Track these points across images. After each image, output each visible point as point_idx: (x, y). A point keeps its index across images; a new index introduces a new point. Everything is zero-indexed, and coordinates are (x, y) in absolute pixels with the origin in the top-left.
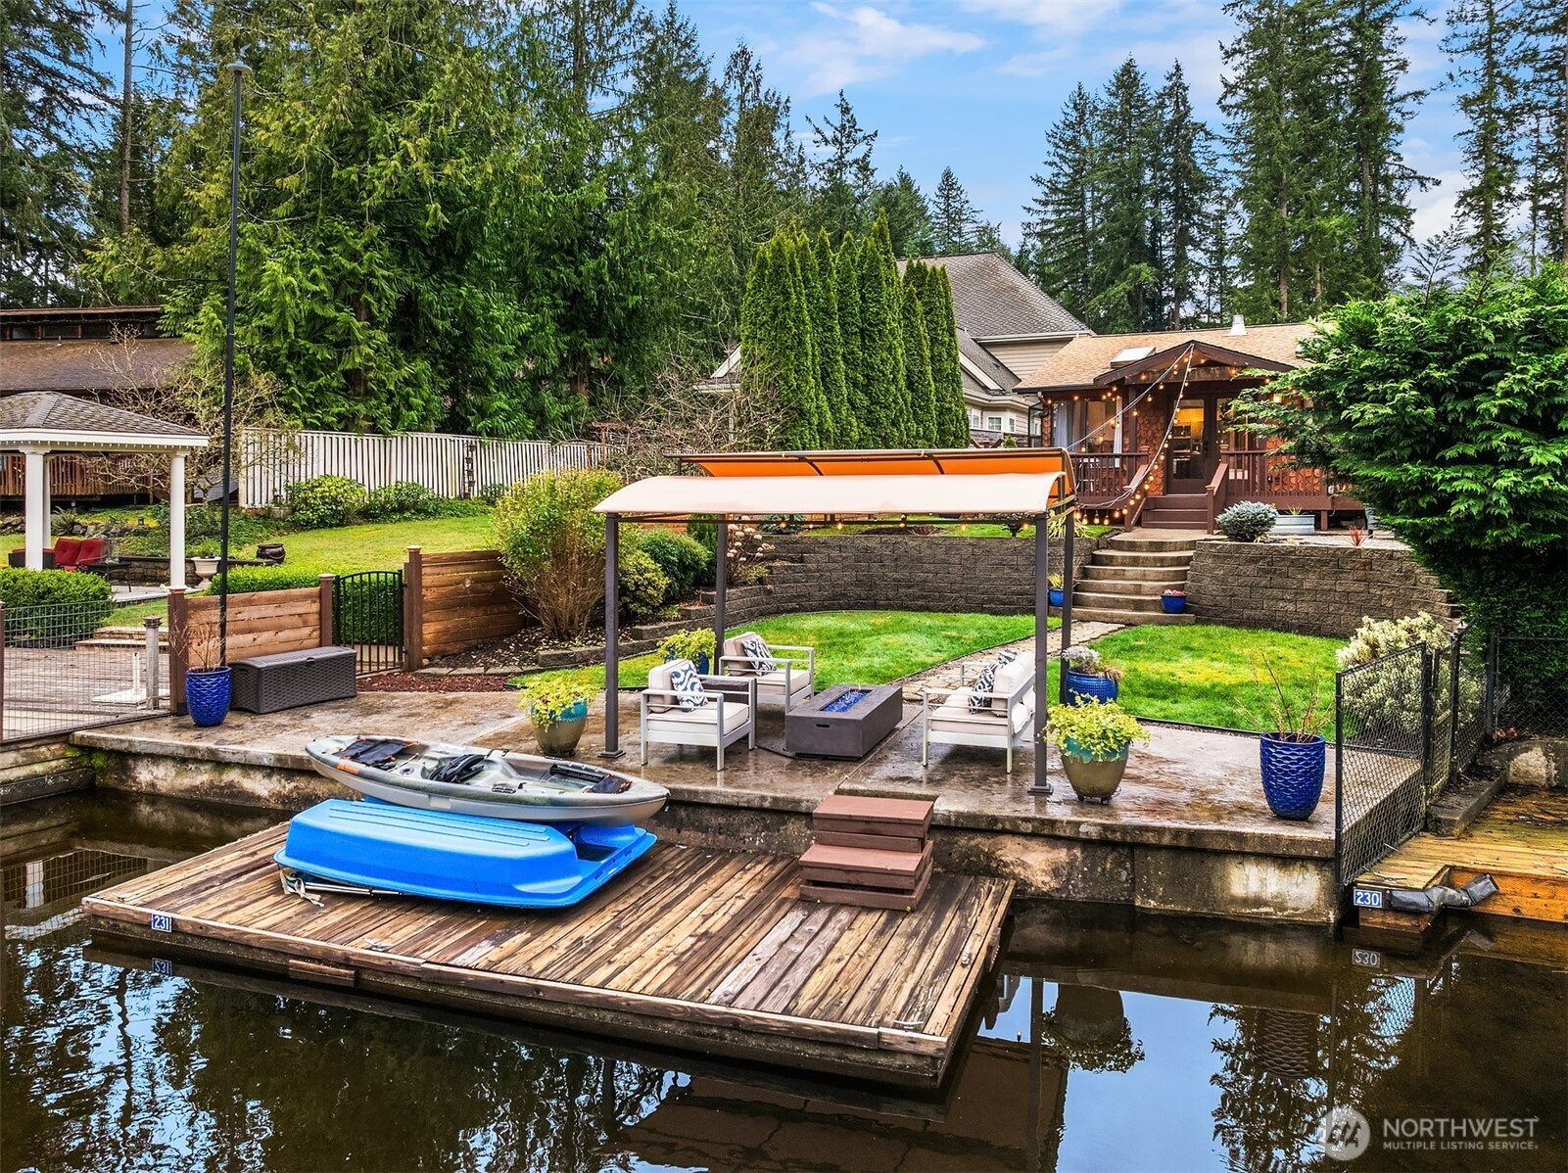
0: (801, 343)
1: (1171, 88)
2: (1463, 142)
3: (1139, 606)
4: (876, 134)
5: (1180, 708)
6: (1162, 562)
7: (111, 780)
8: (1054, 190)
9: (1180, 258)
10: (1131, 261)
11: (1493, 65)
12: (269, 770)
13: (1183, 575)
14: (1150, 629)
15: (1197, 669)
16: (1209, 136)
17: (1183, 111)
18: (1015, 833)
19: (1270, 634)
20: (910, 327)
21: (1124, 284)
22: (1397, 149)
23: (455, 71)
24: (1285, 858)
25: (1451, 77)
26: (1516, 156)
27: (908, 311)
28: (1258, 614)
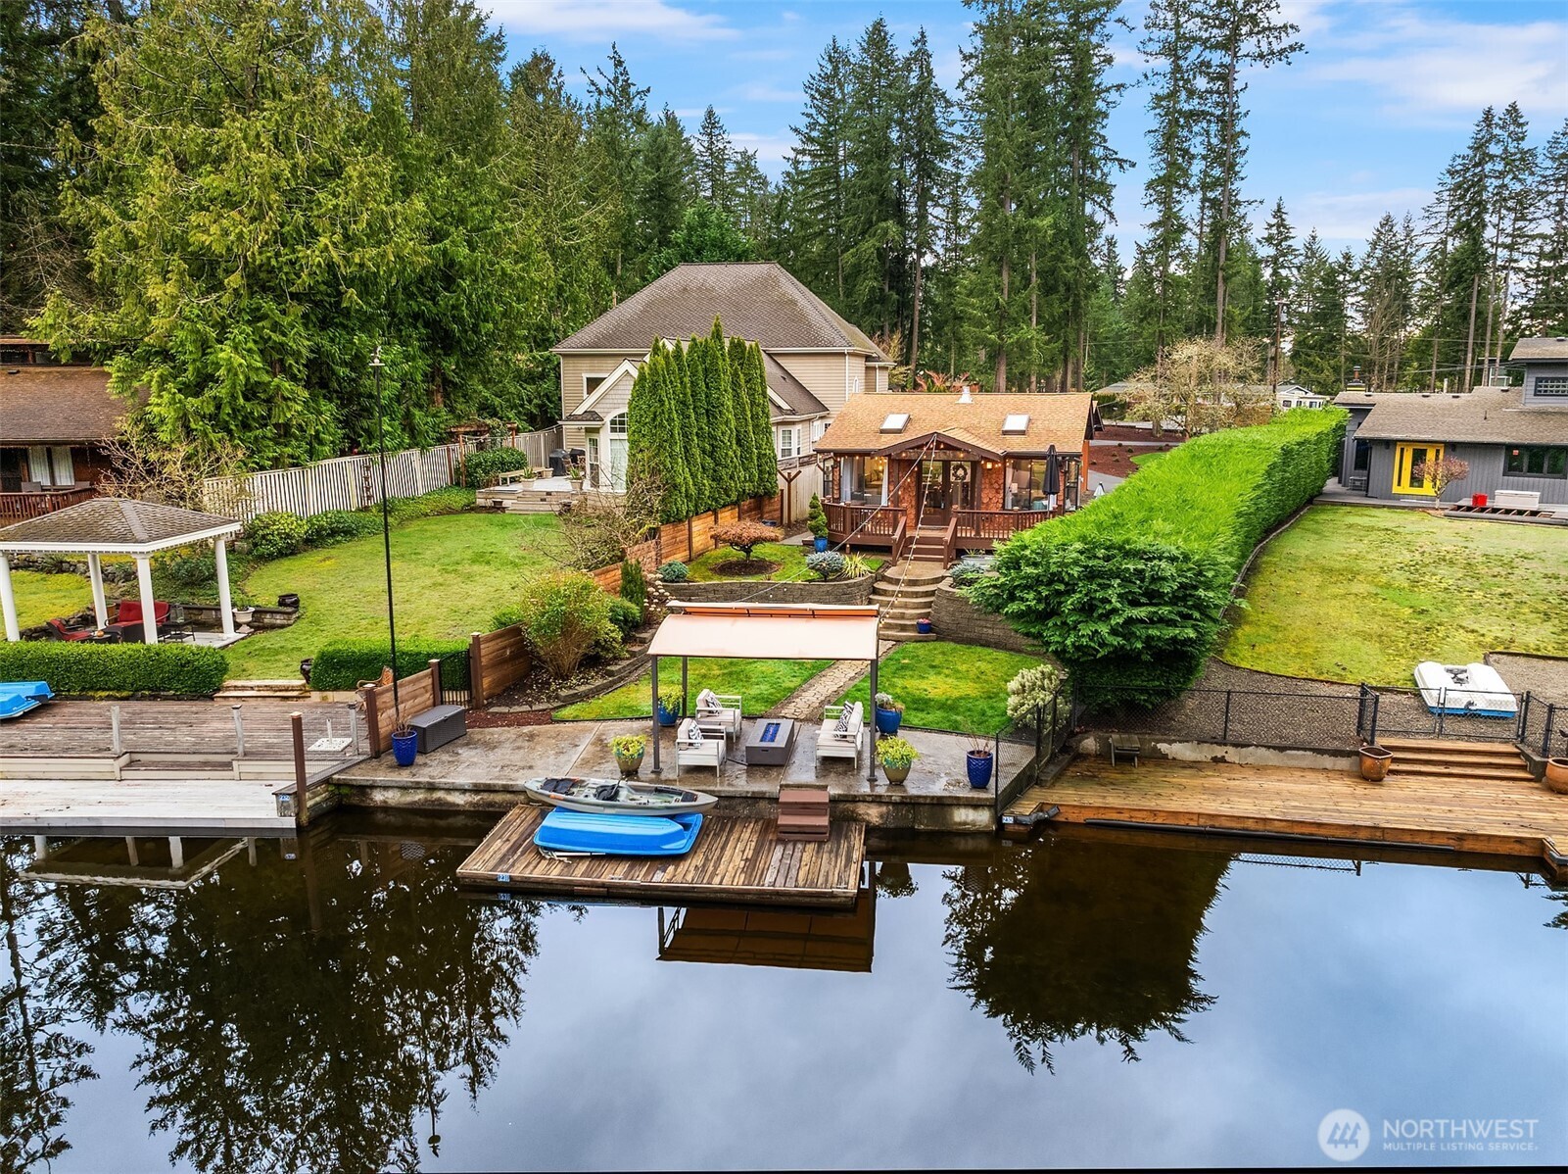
0: (672, 436)
1: (917, 53)
2: (1151, 139)
3: (903, 628)
4: (648, 90)
5: (930, 718)
6: (916, 595)
7: (355, 800)
8: (811, 140)
9: (922, 215)
10: (879, 220)
11: (1177, 69)
12: (464, 791)
13: (928, 605)
14: (911, 646)
15: (939, 685)
16: (949, 104)
17: (927, 75)
18: (864, 801)
19: (979, 649)
20: (737, 396)
21: (872, 241)
22: (1102, 132)
23: (361, 177)
24: (975, 805)
25: (1146, 76)
26: (1193, 151)
27: (735, 384)
28: (972, 635)
